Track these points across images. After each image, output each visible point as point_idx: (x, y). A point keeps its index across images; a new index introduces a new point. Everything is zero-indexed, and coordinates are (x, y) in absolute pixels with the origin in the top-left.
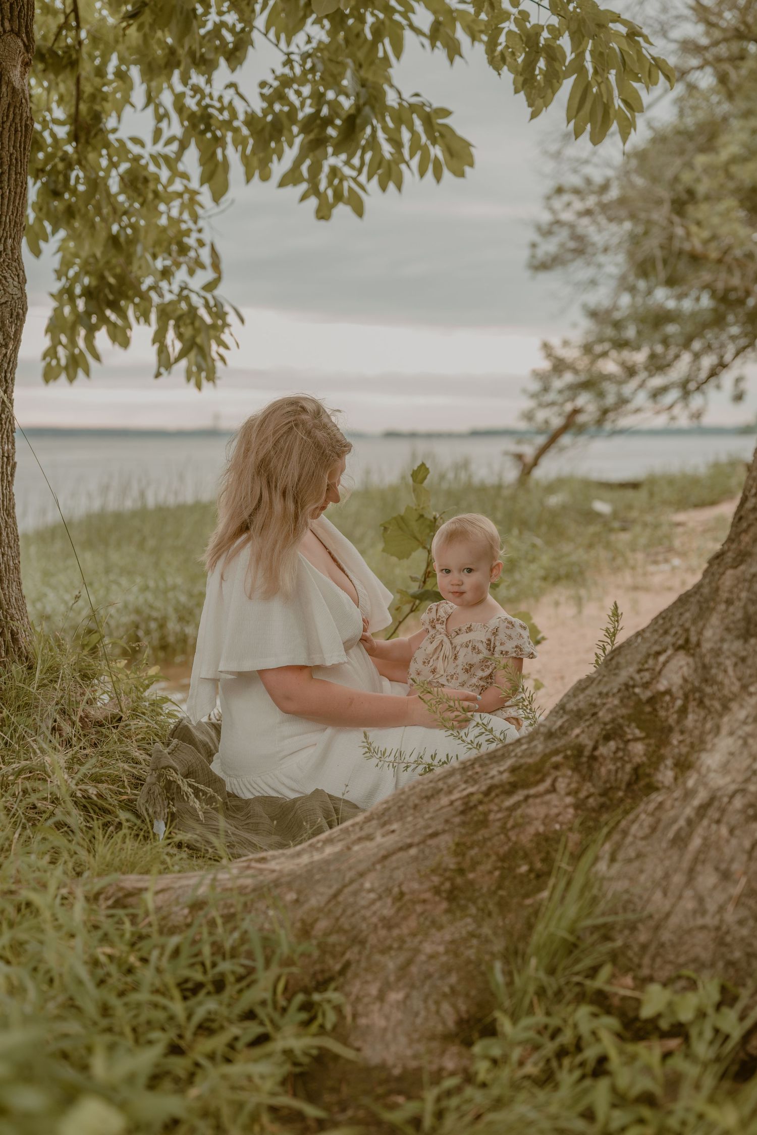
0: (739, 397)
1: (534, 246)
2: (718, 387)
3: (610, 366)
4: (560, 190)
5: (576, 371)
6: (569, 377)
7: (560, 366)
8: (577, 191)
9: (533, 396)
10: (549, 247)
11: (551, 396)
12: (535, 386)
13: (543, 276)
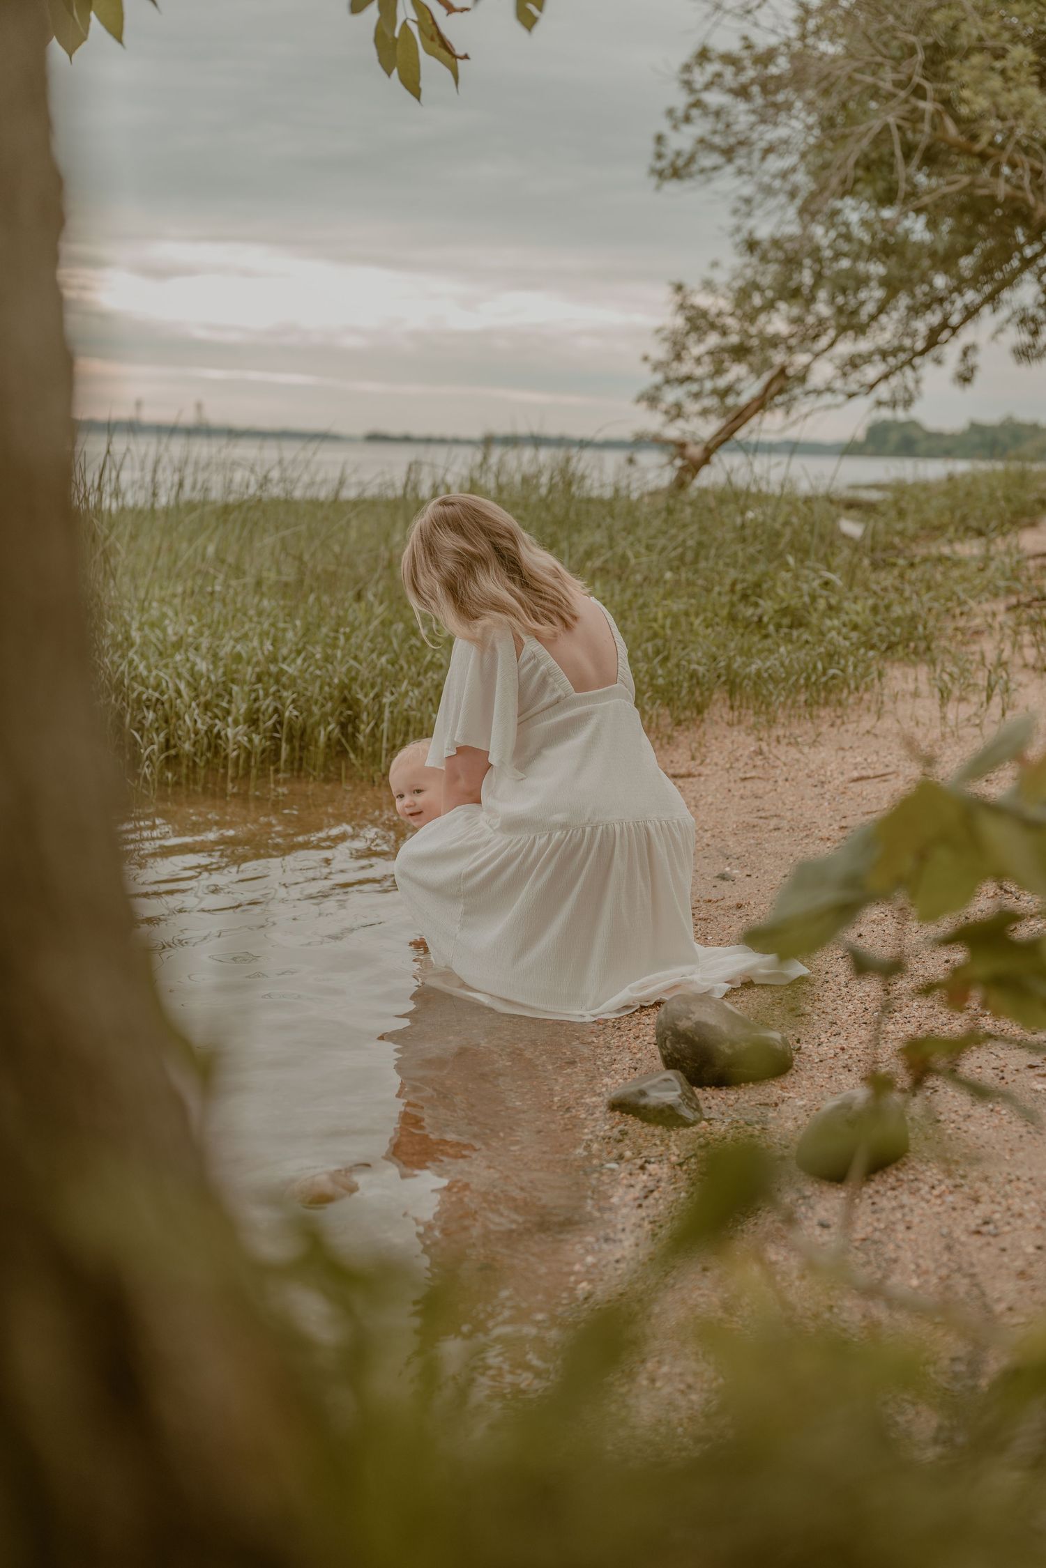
0: (965, 378)
1: (660, 139)
2: (938, 361)
3: (778, 323)
4: (703, 55)
5: (724, 332)
6: (713, 340)
7: (699, 322)
8: (729, 59)
9: (658, 366)
10: (682, 141)
11: (686, 368)
12: (660, 352)
13: (672, 187)
